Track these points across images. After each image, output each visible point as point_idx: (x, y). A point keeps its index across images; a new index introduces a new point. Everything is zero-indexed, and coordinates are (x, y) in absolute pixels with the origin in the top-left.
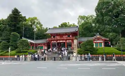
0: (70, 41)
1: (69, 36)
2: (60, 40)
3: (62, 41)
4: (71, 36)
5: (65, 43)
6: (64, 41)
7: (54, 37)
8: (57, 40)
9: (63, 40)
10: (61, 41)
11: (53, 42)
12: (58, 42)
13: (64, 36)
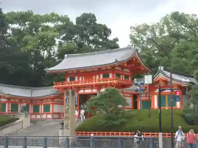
1: (106, 76)
2: (85, 87)
6: (95, 91)
7: (72, 79)
8: (79, 88)
12: (81, 92)
13: (95, 77)
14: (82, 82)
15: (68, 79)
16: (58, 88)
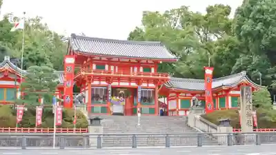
0: (152, 85)
2: (119, 79)
3: (126, 84)
6: (133, 84)
9: (130, 80)
10: (122, 84)
11: (96, 83)
12: (115, 84)
13: (133, 69)
14: (115, 73)
15: (94, 66)
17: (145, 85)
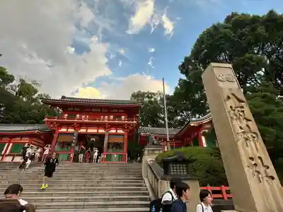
0: (120, 131)
2: (88, 125)
3: (94, 131)
4: (123, 117)
5: (102, 136)
6: (101, 131)
9: (99, 126)
10: (90, 131)
11: (64, 130)
12: (83, 131)
13: (104, 117)
16: (52, 123)
17: (113, 131)
